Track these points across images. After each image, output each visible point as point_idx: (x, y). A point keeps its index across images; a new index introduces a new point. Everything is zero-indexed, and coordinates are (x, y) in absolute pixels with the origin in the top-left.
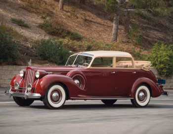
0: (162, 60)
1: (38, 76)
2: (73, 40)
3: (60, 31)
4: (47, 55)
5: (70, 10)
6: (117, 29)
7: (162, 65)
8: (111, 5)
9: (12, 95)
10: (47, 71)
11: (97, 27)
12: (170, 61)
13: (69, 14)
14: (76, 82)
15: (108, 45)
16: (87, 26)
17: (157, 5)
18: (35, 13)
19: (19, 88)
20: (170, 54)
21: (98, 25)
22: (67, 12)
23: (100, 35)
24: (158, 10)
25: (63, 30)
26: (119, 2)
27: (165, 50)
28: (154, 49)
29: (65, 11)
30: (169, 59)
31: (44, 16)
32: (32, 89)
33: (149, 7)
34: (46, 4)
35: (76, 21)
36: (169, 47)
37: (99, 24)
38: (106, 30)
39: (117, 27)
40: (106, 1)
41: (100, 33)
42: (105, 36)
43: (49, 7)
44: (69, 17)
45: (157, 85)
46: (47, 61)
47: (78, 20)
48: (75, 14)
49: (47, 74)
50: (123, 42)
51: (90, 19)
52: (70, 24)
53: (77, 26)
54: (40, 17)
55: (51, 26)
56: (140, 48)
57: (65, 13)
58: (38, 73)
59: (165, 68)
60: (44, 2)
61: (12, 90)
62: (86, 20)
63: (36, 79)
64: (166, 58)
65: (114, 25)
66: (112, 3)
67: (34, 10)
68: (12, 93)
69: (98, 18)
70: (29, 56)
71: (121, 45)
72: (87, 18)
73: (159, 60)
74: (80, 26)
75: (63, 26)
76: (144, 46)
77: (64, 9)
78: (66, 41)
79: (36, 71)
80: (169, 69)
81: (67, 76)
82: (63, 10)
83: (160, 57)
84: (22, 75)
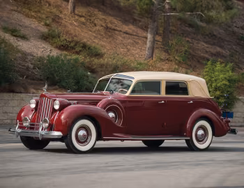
0: (219, 85)
1: (57, 107)
2: (91, 57)
3: (72, 44)
4: (57, 78)
5: (84, 14)
6: (154, 41)
7: (218, 93)
8: (145, 7)
9: (19, 133)
10: (69, 100)
11: (124, 38)
12: (230, 87)
13: (83, 19)
14: (111, 115)
15: (140, 64)
16: (110, 36)
17: (210, 7)
18: (35, 18)
19: (31, 125)
20: (230, 77)
21: (125, 35)
22: (81, 16)
23: (129, 50)
24: (213, 13)
25: (77, 43)
26: (155, 2)
27: (221, 71)
28: (207, 70)
29: (78, 15)
30: (227, 83)
31: (48, 22)
32: (50, 125)
33: (200, 10)
34: (50, 5)
35: (94, 30)
36: (228, 66)
37: (127, 33)
38: (137, 43)
39: (154, 38)
40: (138, 2)
41: (129, 47)
42: (135, 51)
43: (54, 10)
44: (83, 23)
45: (222, 120)
46: (57, 87)
47: (97, 28)
48: (92, 20)
49: (70, 104)
50: (161, 59)
51: (113, 27)
52: (86, 35)
53: (95, 37)
54: (43, 23)
55: (59, 37)
56: (187, 68)
57: (77, 17)
58: (57, 102)
59: (222, 96)
60: (47, 2)
61: (20, 127)
62: (107, 28)
63: (54, 111)
64: (224, 82)
65: (149, 36)
66: (147, 4)
67: (33, 14)
68: (20, 131)
69: (124, 26)
70: (31, 79)
71: (159, 65)
72: (109, 25)
73: (214, 85)
74: (99, 37)
75: (76, 36)
76: (190, 66)
77: (76, 12)
78: (81, 58)
79: (55, 100)
80: (228, 98)
81: (98, 107)
82: (75, 14)
83: (216, 80)
84: (33, 106)
